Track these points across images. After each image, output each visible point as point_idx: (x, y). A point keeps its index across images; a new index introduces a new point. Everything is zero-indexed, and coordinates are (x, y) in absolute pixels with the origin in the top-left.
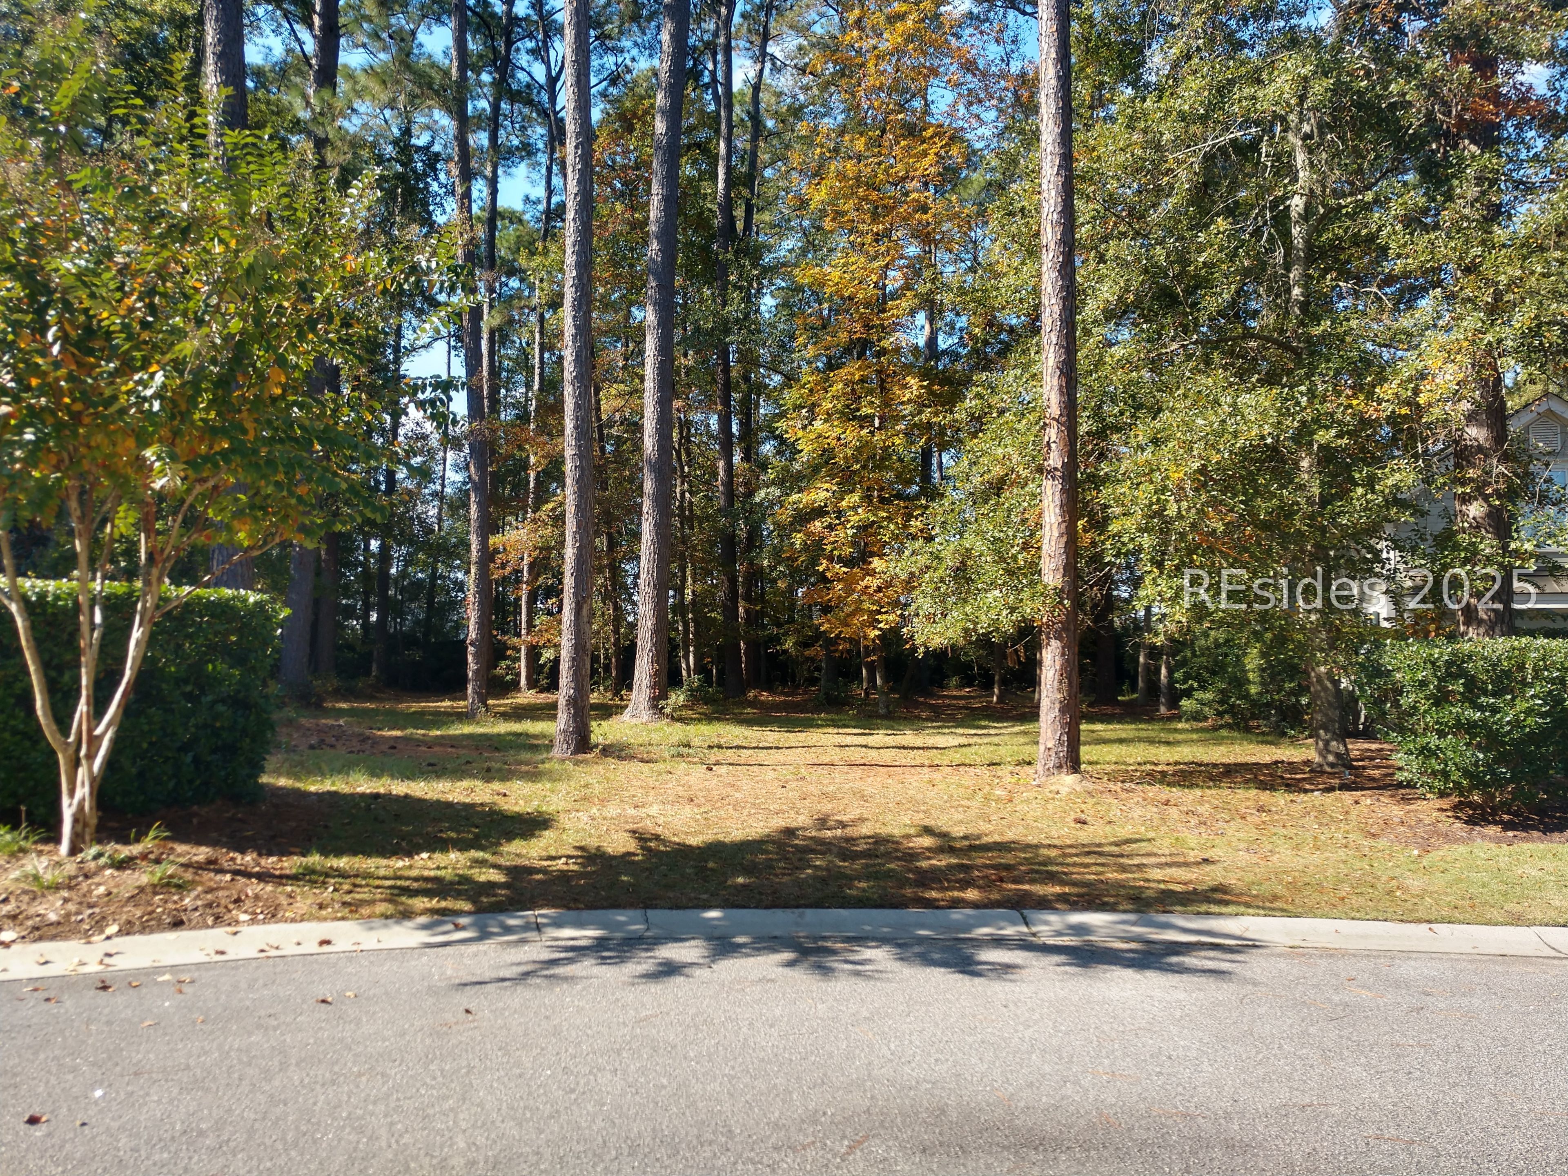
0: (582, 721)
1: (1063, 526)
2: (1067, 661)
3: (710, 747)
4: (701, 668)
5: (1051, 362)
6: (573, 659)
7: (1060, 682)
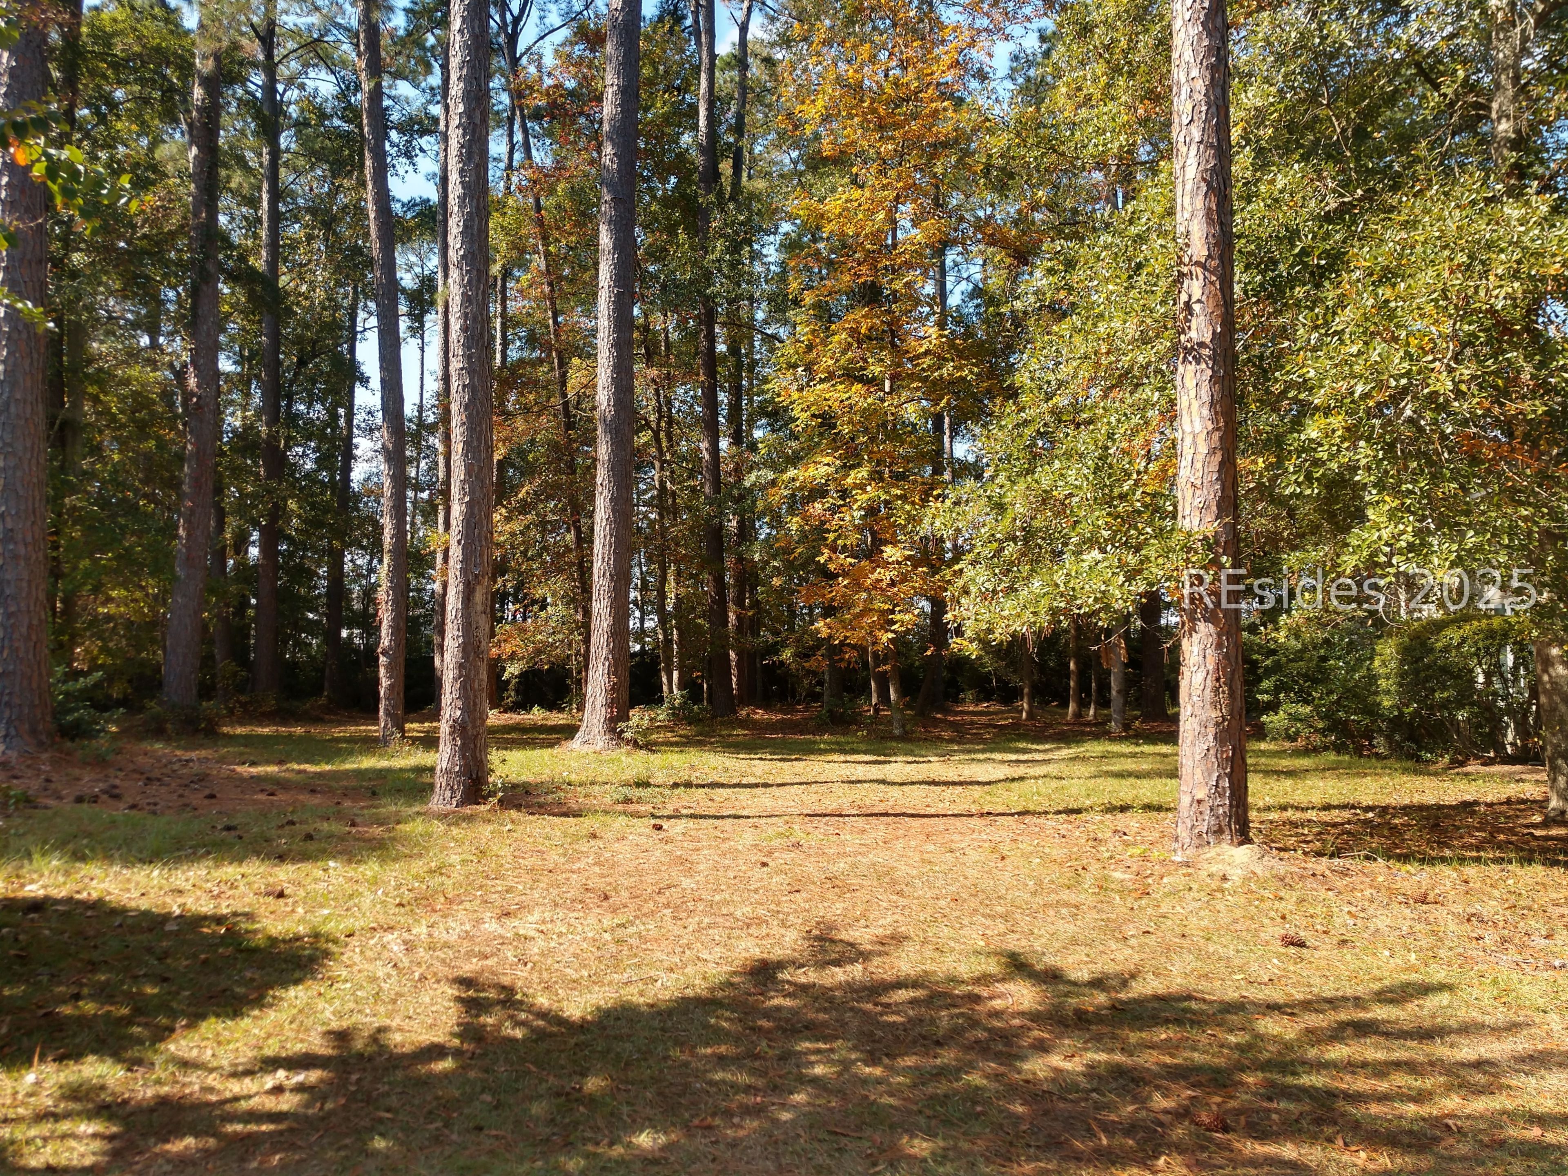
0: (474, 757)
1: (1216, 436)
2: (1227, 656)
3: (676, 785)
4: (688, 684)
5: (1192, 171)
6: (461, 666)
7: (1216, 691)
